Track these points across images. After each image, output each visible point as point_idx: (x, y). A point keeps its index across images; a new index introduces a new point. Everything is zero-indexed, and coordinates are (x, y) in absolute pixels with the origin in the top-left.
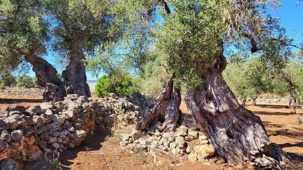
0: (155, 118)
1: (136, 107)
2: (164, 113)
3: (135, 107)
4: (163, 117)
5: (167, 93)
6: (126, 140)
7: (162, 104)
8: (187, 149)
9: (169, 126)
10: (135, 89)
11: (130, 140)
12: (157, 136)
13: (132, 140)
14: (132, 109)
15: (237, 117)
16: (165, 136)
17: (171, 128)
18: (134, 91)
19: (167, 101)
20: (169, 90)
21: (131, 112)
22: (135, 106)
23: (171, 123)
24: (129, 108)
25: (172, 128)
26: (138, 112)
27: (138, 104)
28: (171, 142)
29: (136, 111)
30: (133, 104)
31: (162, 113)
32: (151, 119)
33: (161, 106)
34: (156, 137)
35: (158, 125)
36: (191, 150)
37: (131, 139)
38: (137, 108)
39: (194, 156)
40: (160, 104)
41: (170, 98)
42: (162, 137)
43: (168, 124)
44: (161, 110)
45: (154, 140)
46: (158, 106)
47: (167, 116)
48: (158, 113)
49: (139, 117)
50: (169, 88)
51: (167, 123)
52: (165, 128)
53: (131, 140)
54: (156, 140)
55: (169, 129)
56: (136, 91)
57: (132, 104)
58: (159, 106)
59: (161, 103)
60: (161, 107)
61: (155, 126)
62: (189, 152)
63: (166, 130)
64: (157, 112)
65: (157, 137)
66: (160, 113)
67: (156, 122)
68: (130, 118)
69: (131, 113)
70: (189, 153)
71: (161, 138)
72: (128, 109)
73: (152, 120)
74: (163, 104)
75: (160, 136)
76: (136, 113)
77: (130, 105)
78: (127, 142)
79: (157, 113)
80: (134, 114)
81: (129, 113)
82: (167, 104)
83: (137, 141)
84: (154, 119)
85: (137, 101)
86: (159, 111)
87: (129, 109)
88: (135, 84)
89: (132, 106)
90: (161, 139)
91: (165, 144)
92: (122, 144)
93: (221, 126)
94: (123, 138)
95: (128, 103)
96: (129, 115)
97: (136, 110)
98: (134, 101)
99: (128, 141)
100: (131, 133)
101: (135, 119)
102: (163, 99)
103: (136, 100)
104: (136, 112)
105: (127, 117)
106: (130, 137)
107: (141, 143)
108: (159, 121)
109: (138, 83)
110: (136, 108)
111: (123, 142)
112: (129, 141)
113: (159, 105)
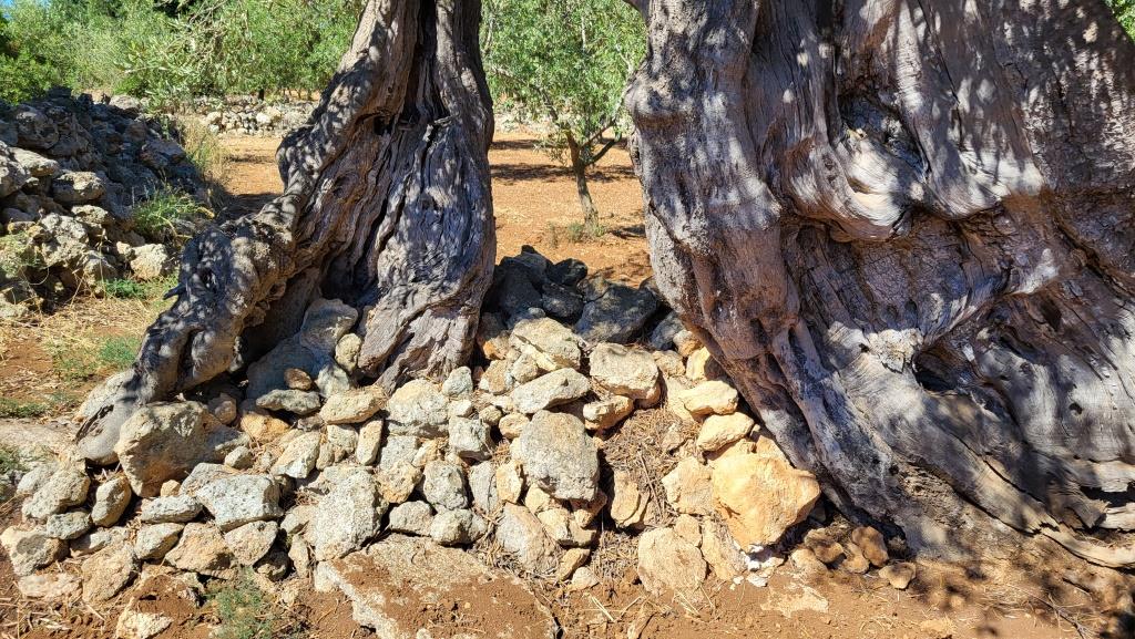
0: (302, 275)
1: (81, 181)
2: (365, 230)
3: (71, 182)
4: (354, 260)
5: (391, 69)
6: (66, 507)
7: (347, 164)
8: (615, 506)
9: (429, 328)
10: (38, 76)
11: (103, 492)
12: (344, 424)
13: (126, 486)
14: (51, 193)
15: (1069, 243)
16: (416, 414)
17: (442, 343)
18: (34, 83)
19: (386, 139)
20: (399, 46)
21: (49, 221)
22: (71, 174)
23: (449, 308)
24: (28, 190)
25: (455, 344)
26: (101, 213)
27: (87, 157)
28: (470, 459)
29: (87, 208)
30: (52, 162)
31: (349, 230)
32: (274, 289)
33: (339, 181)
34: (339, 437)
35: (337, 330)
36: (645, 499)
37: (117, 489)
38: (88, 189)
39: (681, 545)
40: (330, 163)
41: (410, 115)
42: (391, 427)
43: (419, 313)
44: (345, 213)
45: (332, 459)
46: (318, 184)
47: (391, 259)
48: (322, 238)
49: (112, 244)
50: (403, 29)
51: (407, 313)
52: (397, 349)
53: (111, 498)
54: (345, 456)
55: (425, 351)
56: (47, 87)
57: (43, 161)
58: (327, 185)
59: (342, 153)
60: (346, 187)
61: (307, 340)
62: (636, 519)
63: (402, 360)
64: (310, 228)
65: (348, 433)
66: (334, 233)
67: (308, 304)
68: (50, 262)
69: (50, 228)
70: (634, 531)
71: (385, 433)
72: (22, 196)
73: (280, 294)
74: (356, 161)
75: (377, 425)
76: (89, 220)
77: (34, 170)
78: (75, 522)
79: (315, 234)
80: (79, 232)
81: (35, 230)
82: (387, 164)
83: (171, 500)
84: (290, 283)
85: (81, 144)
86: (330, 219)
87: (30, 201)
88: (31, 43)
89: (44, 176)
90: (383, 442)
91: (440, 486)
92: (26, 546)
93: (875, 317)
94: (25, 484)
95: (11, 156)
96: (38, 241)
97: (83, 203)
98: (53, 138)
99: (87, 504)
100: (106, 433)
101: (92, 264)
102: (358, 121)
103: (65, 134)
104: (82, 214)
105: (26, 255)
106: (94, 467)
107: (222, 514)
108: (329, 295)
109: (53, 40)
110: (79, 186)
111: (36, 530)
112: (99, 512)
113: (322, 172)
